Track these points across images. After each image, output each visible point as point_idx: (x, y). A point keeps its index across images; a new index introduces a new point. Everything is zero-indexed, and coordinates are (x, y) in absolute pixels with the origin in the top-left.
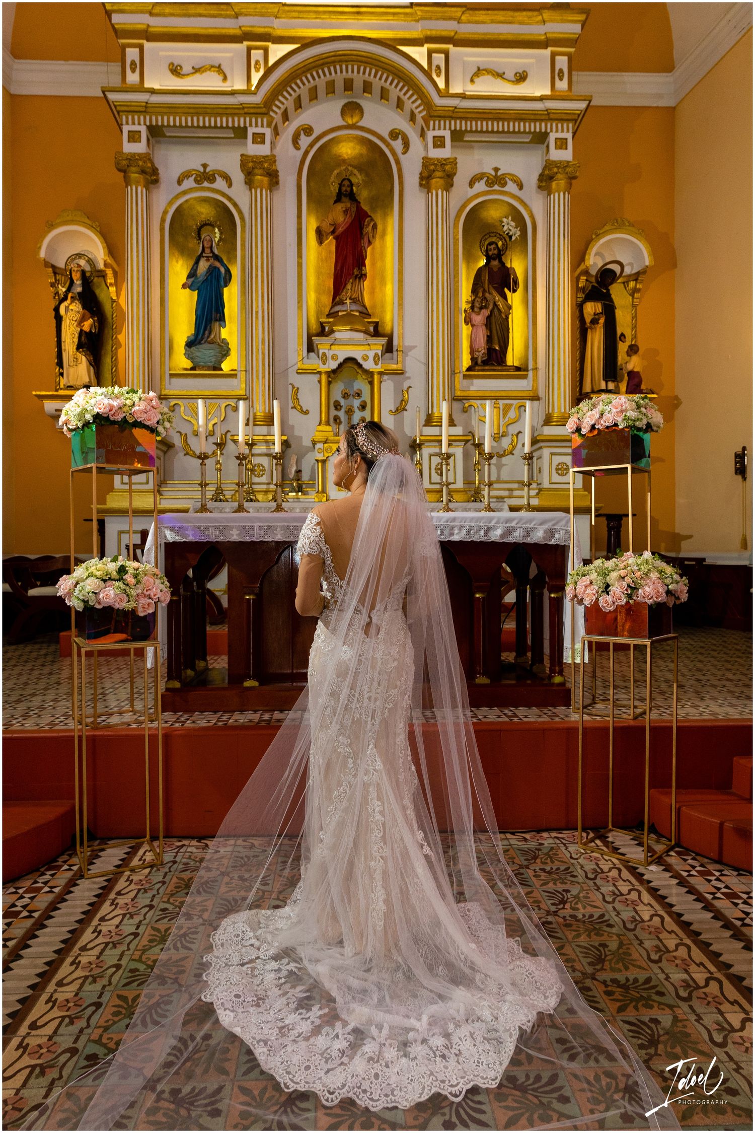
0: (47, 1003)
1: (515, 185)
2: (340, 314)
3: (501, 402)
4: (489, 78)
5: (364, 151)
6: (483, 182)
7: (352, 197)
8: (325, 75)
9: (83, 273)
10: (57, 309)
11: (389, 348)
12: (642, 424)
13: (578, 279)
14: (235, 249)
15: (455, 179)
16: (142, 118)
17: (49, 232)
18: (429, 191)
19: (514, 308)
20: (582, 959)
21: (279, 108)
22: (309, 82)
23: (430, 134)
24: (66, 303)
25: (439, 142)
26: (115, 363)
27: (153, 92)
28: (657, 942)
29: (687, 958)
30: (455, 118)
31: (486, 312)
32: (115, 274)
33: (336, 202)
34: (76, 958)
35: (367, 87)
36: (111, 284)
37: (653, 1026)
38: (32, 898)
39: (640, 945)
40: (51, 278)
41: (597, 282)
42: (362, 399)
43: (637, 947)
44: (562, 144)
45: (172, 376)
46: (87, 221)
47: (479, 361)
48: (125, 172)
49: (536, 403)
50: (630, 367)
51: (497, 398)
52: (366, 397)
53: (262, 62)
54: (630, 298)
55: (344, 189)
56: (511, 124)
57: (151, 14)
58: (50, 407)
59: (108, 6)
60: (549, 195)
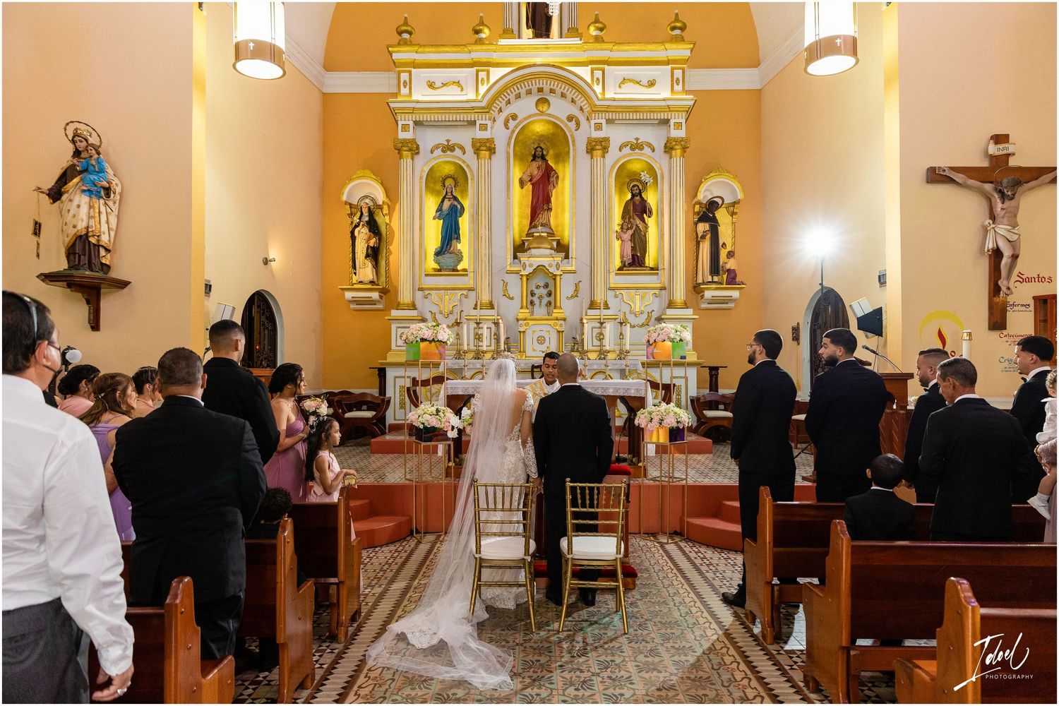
1: (649, 149)
2: (535, 234)
3: (641, 291)
4: (631, 84)
5: (551, 127)
6: (628, 148)
7: (543, 157)
8: (525, 87)
9: (369, 208)
10: (352, 232)
11: (567, 257)
13: (694, 205)
14: (467, 193)
15: (609, 149)
16: (410, 116)
17: (349, 184)
18: (592, 156)
21: (496, 108)
22: (515, 91)
23: (593, 122)
24: (358, 228)
25: (598, 127)
26: (387, 264)
27: (417, 102)
30: (609, 112)
31: (630, 232)
32: (389, 206)
33: (532, 160)
35: (552, 91)
36: (386, 214)
40: (349, 211)
41: (707, 209)
42: (548, 289)
44: (678, 125)
45: (426, 275)
46: (373, 176)
47: (627, 264)
48: (399, 150)
49: (664, 291)
50: (728, 266)
51: (637, 289)
52: (551, 287)
53: (485, 79)
54: (729, 218)
55: (537, 152)
56: (645, 114)
57: (416, 52)
58: (349, 295)
59: (390, 49)
60: (671, 158)
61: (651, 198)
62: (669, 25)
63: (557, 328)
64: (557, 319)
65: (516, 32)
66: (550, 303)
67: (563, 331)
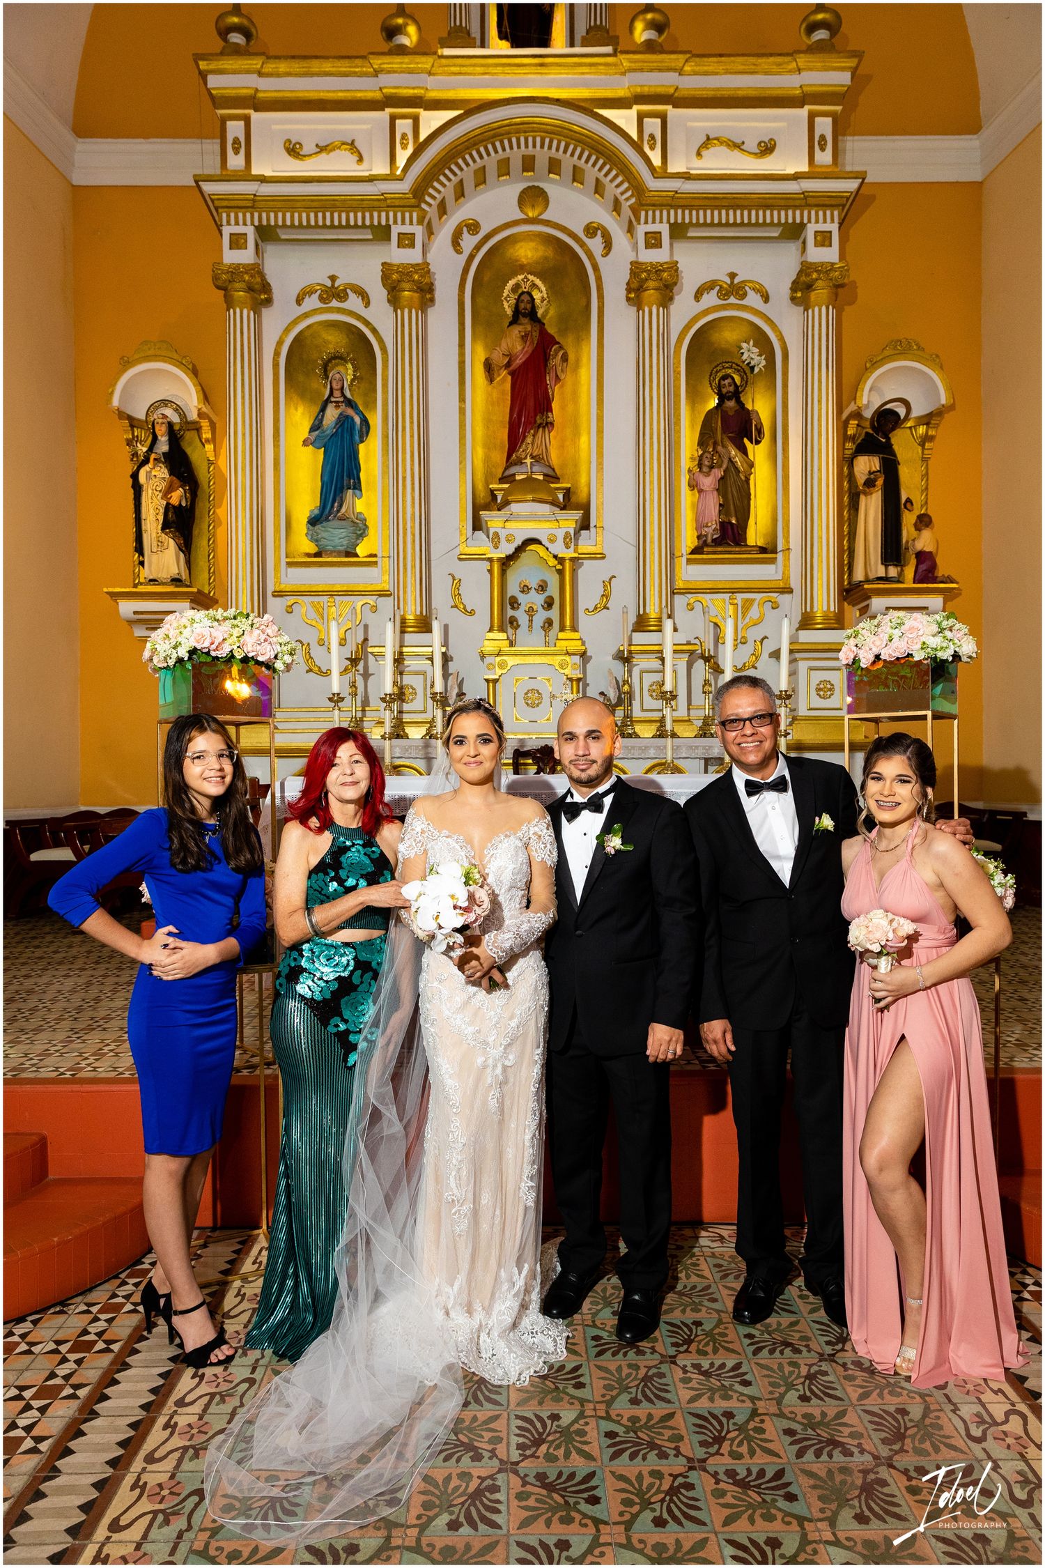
0: (133, 1488)
1: (758, 297)
2: (517, 478)
3: (740, 596)
4: (723, 149)
5: (550, 253)
6: (714, 292)
7: (532, 315)
8: (496, 152)
9: (170, 425)
10: (135, 476)
11: (585, 525)
12: (946, 655)
13: (846, 423)
14: (375, 390)
15: (675, 289)
16: (248, 215)
17: (125, 371)
18: (639, 308)
19: (757, 464)
20: (872, 1433)
21: (434, 198)
22: (474, 161)
23: (641, 230)
24: (146, 468)
25: (653, 241)
26: (213, 547)
27: (263, 180)
28: (979, 1408)
29: (1023, 1434)
30: (676, 207)
31: (719, 473)
32: (213, 426)
33: (511, 324)
34: (171, 1417)
35: (554, 166)
36: (208, 441)
37: (979, 1546)
38: (109, 1321)
39: (954, 1411)
40: (126, 432)
41: (873, 427)
42: (547, 594)
43: (951, 1415)
44: (823, 239)
45: (289, 564)
46: (176, 356)
47: (709, 540)
48: (225, 289)
49: (788, 597)
50: (919, 546)
51: (733, 591)
52: (553, 591)
53: (410, 136)
54: (920, 449)
55: (522, 306)
56: (753, 212)
57: (260, 74)
58: (127, 608)
59: (203, 65)
60: (806, 310)
61: (760, 405)
62: (804, 20)
63: (566, 671)
64: (568, 654)
65: (475, 32)
66: (549, 623)
67: (579, 680)
